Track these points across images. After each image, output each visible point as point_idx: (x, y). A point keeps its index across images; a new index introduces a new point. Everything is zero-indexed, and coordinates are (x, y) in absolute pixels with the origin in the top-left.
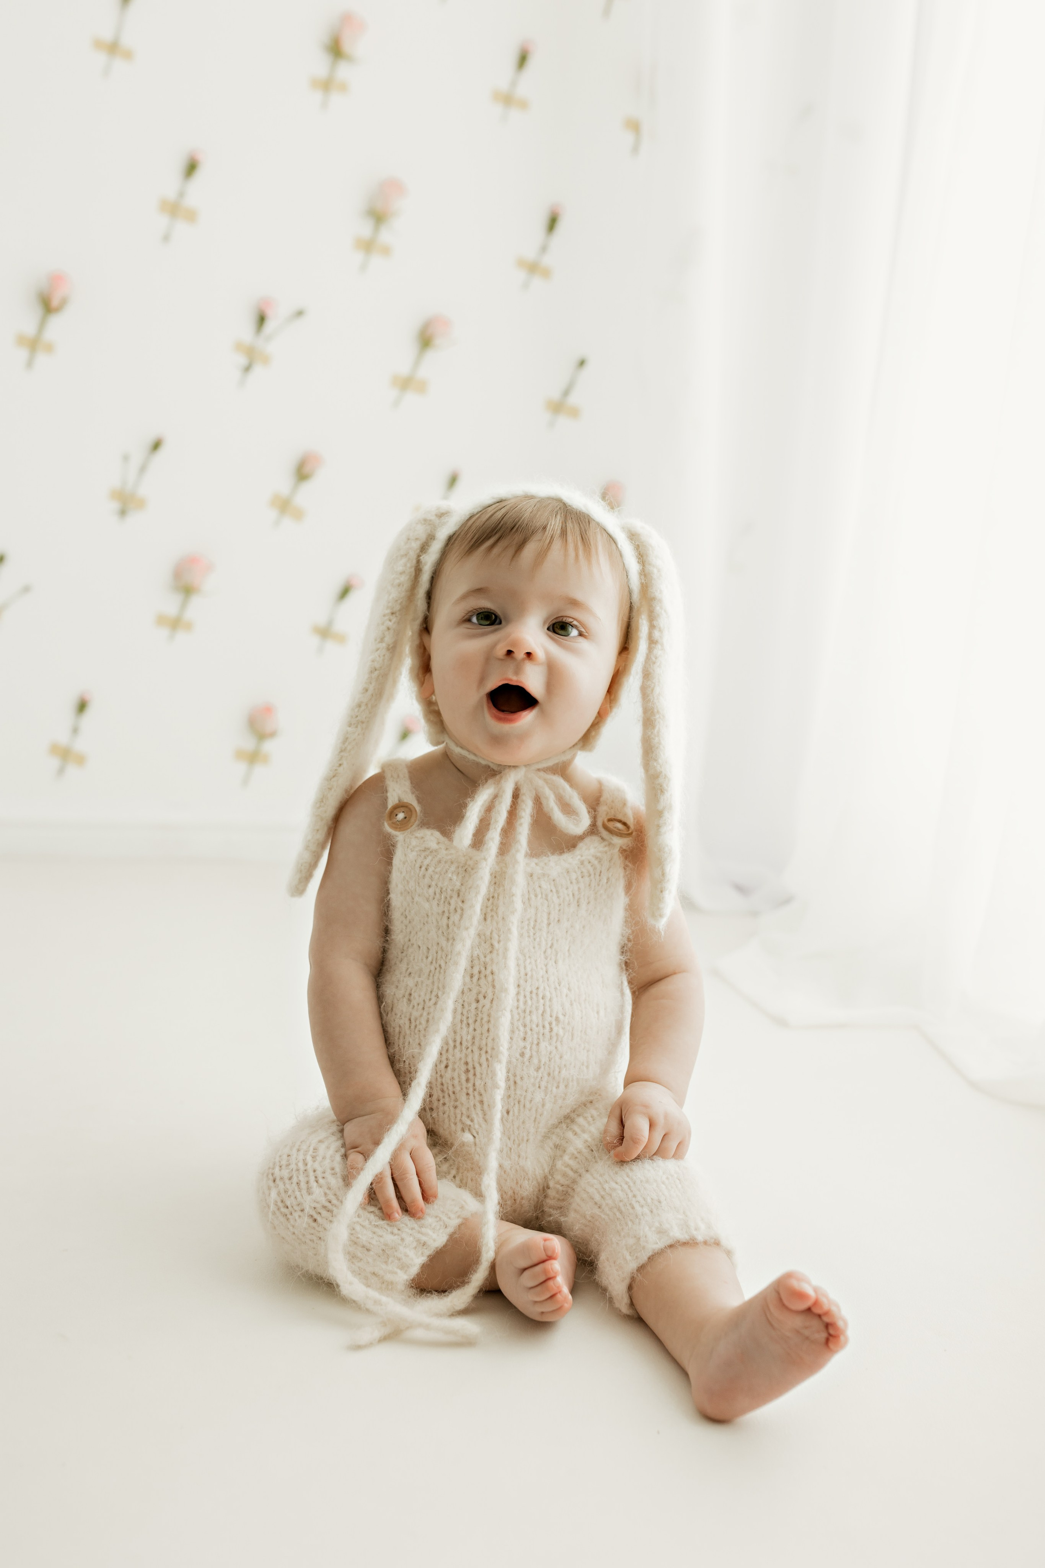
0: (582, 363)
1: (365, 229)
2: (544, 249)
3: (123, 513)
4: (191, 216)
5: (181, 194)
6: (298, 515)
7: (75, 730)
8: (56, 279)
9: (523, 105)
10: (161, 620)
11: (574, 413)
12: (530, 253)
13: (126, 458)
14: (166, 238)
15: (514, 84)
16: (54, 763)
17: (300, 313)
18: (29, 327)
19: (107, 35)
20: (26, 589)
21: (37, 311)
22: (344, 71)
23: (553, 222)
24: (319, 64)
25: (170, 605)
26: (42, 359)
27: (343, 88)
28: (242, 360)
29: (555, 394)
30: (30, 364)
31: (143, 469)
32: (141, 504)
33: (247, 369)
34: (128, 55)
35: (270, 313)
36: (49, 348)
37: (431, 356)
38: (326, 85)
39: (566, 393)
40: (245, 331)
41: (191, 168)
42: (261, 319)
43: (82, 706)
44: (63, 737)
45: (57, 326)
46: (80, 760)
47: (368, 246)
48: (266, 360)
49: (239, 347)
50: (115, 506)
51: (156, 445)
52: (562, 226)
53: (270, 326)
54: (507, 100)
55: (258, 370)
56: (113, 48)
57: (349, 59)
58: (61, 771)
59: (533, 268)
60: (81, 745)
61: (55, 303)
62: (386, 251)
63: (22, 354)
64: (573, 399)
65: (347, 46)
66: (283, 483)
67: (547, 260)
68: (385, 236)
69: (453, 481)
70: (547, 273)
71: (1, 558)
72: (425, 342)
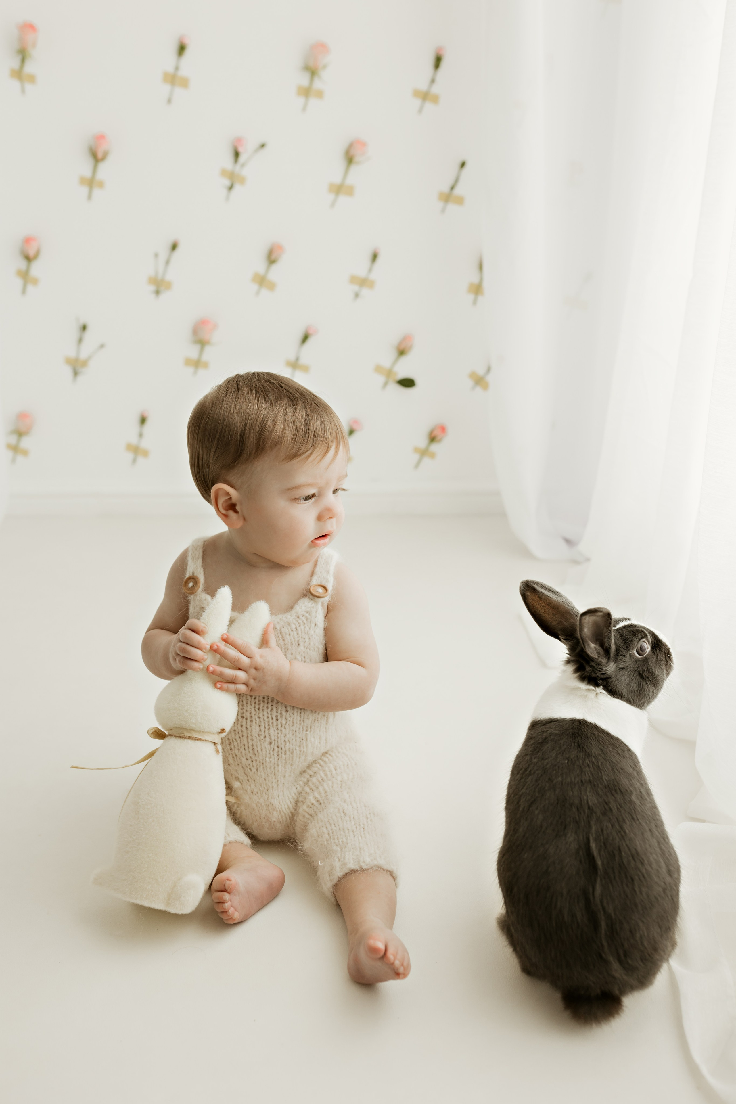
0: (463, 165)
1: (304, 80)
2: (433, 81)
3: (157, 292)
4: (185, 83)
5: (177, 68)
6: (272, 286)
7: (141, 435)
8: (101, 137)
10: (188, 362)
11: (460, 201)
12: (423, 86)
13: (156, 255)
14: (169, 101)
16: (130, 456)
17: (263, 146)
18: (87, 172)
20: (102, 346)
21: (90, 162)
23: (438, 61)
25: (193, 352)
26: (97, 192)
28: (227, 183)
29: (446, 189)
30: (90, 197)
31: (167, 262)
32: (168, 286)
33: (231, 188)
35: (240, 150)
36: (101, 185)
37: (353, 168)
39: (452, 188)
40: (227, 162)
41: (182, 49)
42: (237, 154)
43: (143, 420)
44: (134, 440)
45: (104, 170)
46: (146, 454)
47: (306, 92)
48: (242, 180)
49: (224, 173)
50: (152, 288)
51: (174, 247)
52: (444, 64)
53: (242, 159)
55: (237, 187)
58: (134, 461)
59: (425, 96)
60: (144, 444)
61: (100, 155)
62: (320, 94)
63: (84, 190)
64: (457, 191)
66: (260, 266)
67: (435, 89)
68: (318, 84)
69: (375, 257)
70: (435, 99)
71: (84, 328)
72: (350, 159)
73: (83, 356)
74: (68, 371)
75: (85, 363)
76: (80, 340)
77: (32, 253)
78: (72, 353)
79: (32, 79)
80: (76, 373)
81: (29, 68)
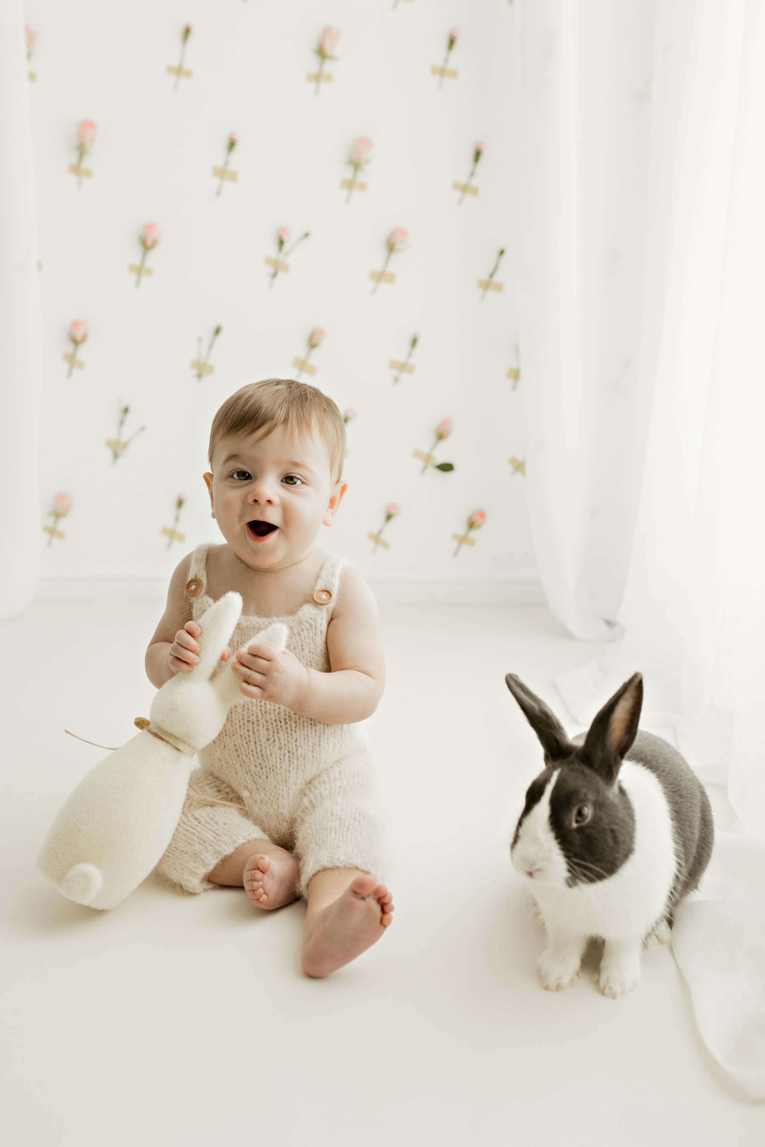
0: (502, 253)
1: (348, 173)
2: (472, 174)
3: (199, 376)
4: (233, 177)
5: (226, 163)
6: (312, 371)
7: (177, 519)
8: (150, 227)
9: (454, 74)
11: (499, 288)
12: (463, 179)
13: (200, 340)
14: (218, 193)
15: (446, 61)
16: (166, 540)
17: (307, 235)
18: (136, 260)
19: (175, 63)
20: (143, 429)
21: (140, 250)
22: (329, 67)
23: (477, 155)
24: (312, 64)
26: (145, 280)
27: (329, 78)
28: (271, 270)
29: (485, 277)
30: (138, 284)
31: (211, 347)
32: (210, 370)
33: (274, 275)
34: (189, 74)
35: (285, 238)
36: (149, 272)
37: (395, 256)
38: (317, 78)
39: (492, 275)
40: (272, 250)
41: (232, 145)
42: (281, 243)
43: (180, 503)
44: (170, 523)
45: (153, 258)
46: (181, 537)
47: (350, 185)
48: (286, 268)
49: (269, 261)
50: (195, 372)
51: (218, 331)
52: (483, 158)
53: (287, 247)
54: (442, 72)
55: (281, 275)
56: (179, 71)
57: (332, 58)
58: (170, 545)
59: (465, 188)
60: (181, 528)
61: (149, 243)
62: (363, 187)
63: (133, 277)
64: (496, 279)
65: (328, 51)
66: (301, 350)
67: (475, 182)
68: (361, 177)
69: (414, 342)
70: (475, 191)
71: (126, 410)
72: (391, 247)
73: (124, 438)
74: (108, 453)
75: (125, 446)
76: (122, 423)
77: (79, 335)
78: (113, 436)
79: (89, 173)
80: (116, 456)
81: (87, 163)
